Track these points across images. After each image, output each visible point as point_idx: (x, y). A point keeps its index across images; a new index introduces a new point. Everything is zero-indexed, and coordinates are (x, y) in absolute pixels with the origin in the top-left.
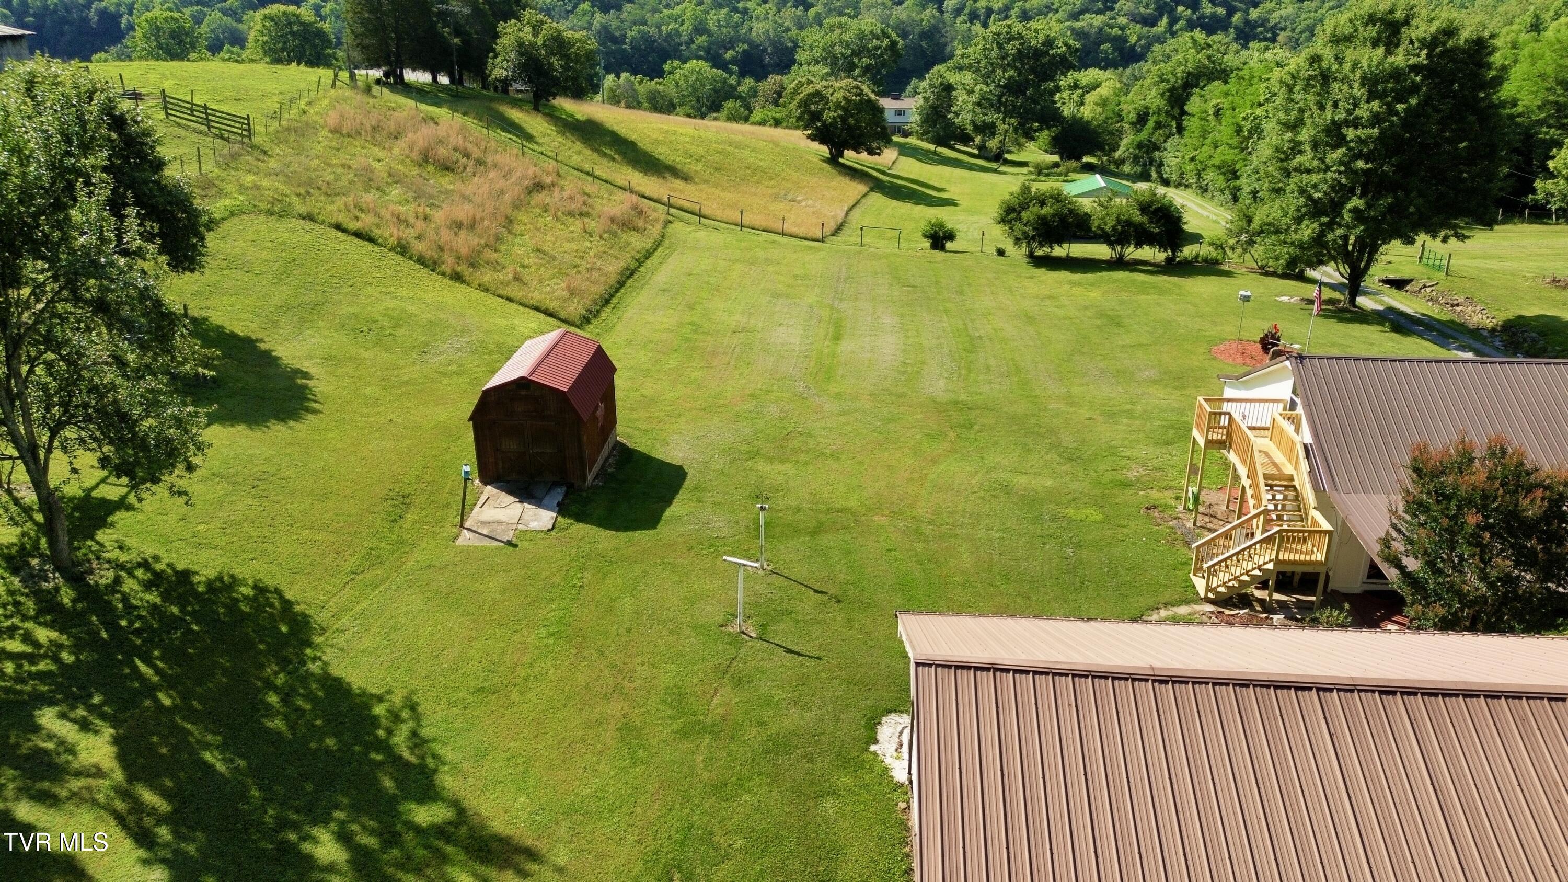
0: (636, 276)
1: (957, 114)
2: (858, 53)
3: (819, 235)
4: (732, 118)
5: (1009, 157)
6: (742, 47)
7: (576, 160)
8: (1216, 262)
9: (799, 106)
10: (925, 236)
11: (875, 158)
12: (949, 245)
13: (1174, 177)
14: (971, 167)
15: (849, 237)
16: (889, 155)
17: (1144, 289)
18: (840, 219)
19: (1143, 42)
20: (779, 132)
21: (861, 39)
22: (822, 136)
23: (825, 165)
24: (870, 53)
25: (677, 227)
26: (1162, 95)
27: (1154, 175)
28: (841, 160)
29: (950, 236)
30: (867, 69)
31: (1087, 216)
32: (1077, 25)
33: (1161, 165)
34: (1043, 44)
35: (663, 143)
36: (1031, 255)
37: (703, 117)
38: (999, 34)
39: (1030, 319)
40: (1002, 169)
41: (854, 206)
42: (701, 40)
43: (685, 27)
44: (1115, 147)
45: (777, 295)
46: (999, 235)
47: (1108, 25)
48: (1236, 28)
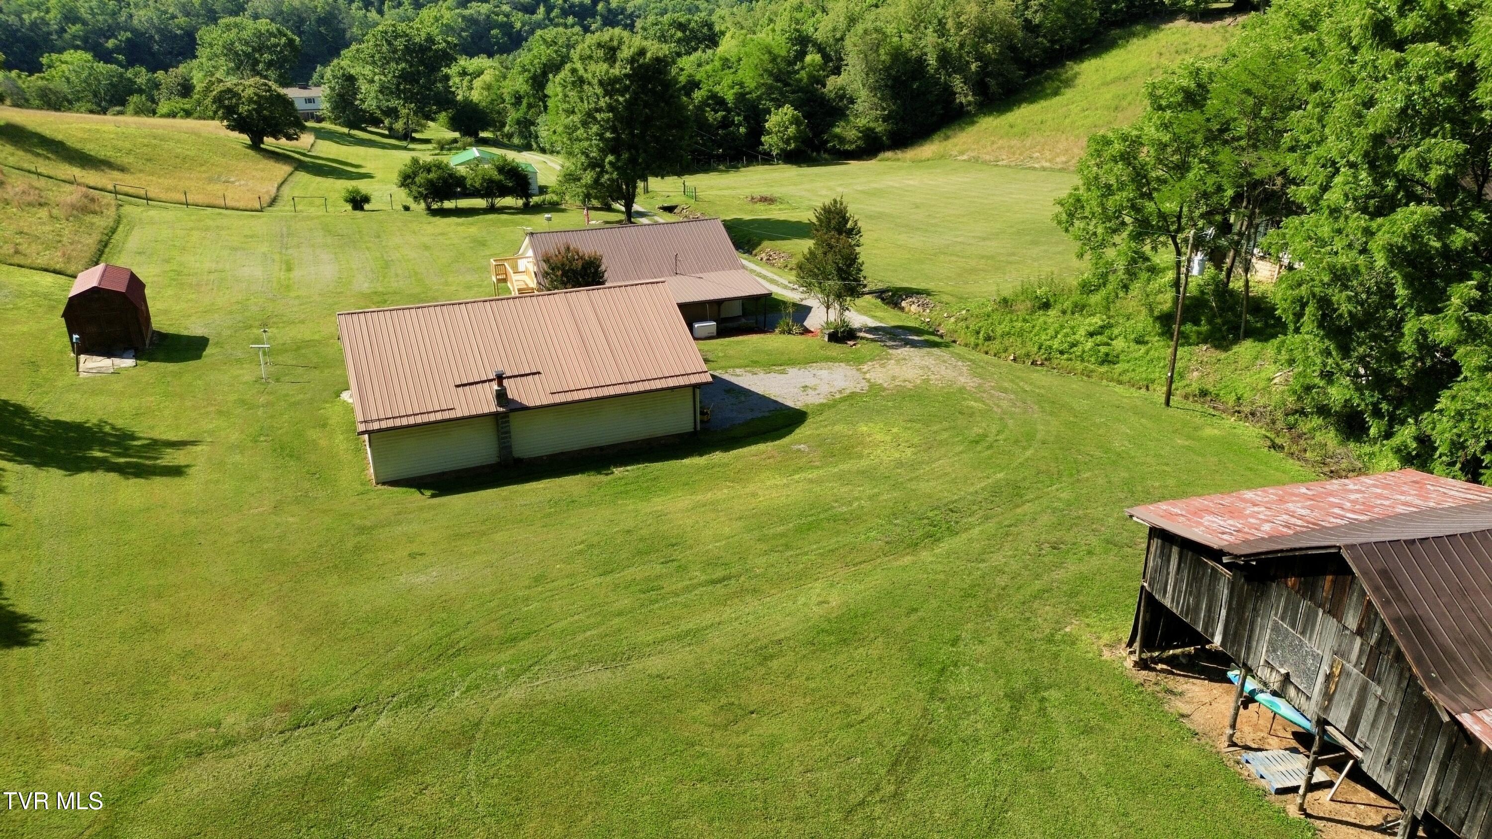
0: (110, 246)
1: (363, 101)
2: (260, 49)
3: (258, 206)
4: (138, 112)
5: (416, 135)
6: (125, 35)
7: (11, 160)
8: (557, 204)
9: (214, 102)
10: (347, 201)
11: (294, 143)
12: (366, 207)
13: (548, 146)
14: (383, 146)
15: (283, 209)
16: (306, 140)
17: (505, 224)
18: (273, 195)
19: (527, 28)
20: (190, 123)
21: (259, 37)
22: (240, 125)
23: (249, 151)
24: (271, 49)
25: (127, 209)
26: (527, 82)
27: (535, 146)
28: (262, 146)
29: (366, 199)
30: (270, 64)
31: (463, 178)
32: (467, 12)
33: (537, 137)
34: (426, 40)
35: (91, 141)
36: (429, 208)
37: (104, 111)
38: (386, 33)
39: (427, 248)
40: (411, 146)
41: (283, 183)
42: (74, 29)
43: (51, 15)
44: (503, 125)
45: (235, 249)
46: (402, 196)
47: (493, 12)
48: (601, 15)
